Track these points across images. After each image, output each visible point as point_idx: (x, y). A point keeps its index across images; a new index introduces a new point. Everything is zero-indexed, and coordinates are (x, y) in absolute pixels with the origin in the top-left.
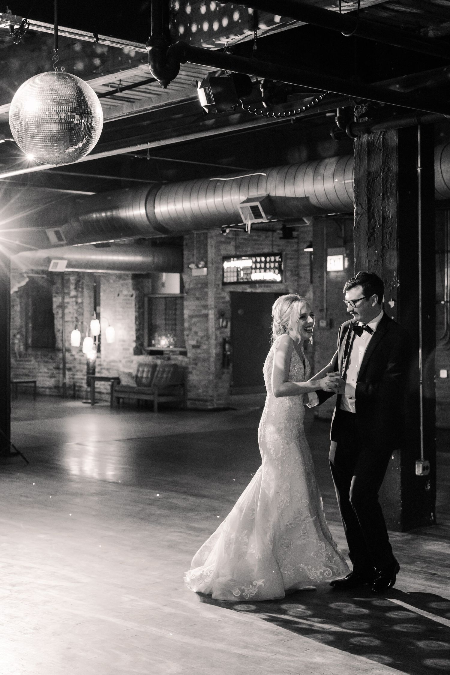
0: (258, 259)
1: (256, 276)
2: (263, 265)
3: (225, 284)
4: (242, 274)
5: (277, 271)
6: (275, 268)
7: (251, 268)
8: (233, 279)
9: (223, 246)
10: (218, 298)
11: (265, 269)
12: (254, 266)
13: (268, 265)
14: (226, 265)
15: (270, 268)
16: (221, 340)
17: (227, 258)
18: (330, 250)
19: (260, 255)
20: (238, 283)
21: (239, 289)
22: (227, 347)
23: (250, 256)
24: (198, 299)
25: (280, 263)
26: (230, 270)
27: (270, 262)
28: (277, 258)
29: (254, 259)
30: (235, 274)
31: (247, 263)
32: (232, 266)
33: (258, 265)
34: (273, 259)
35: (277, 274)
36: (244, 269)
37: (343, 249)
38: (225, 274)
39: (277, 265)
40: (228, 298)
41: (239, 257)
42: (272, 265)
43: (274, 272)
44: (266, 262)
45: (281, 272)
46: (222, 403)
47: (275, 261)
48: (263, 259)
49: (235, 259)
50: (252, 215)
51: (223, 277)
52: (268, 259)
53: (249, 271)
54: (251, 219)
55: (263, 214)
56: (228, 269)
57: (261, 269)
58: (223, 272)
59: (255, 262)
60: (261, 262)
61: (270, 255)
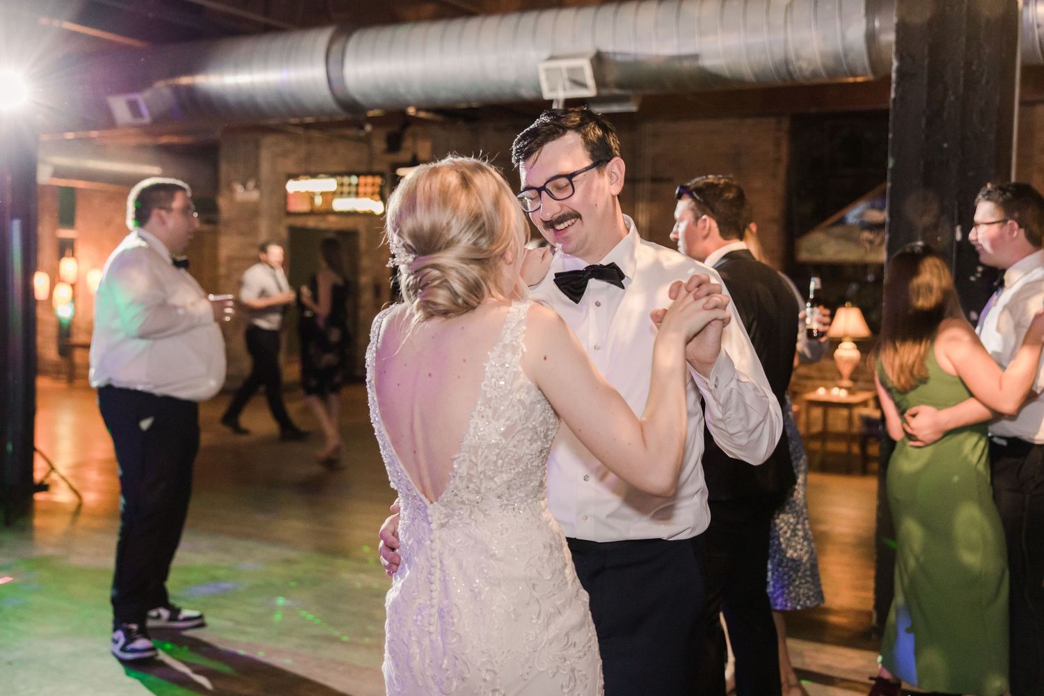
0: (346, 180)
1: (340, 205)
2: (353, 189)
3: (287, 214)
4: (318, 201)
5: (377, 197)
6: (373, 194)
7: (334, 194)
8: (303, 207)
9: (280, 160)
11: (357, 194)
12: (339, 190)
13: (361, 190)
14: (292, 186)
15: (365, 195)
17: (292, 175)
19: (349, 174)
20: (312, 213)
21: (299, 222)
23: (333, 175)
24: (242, 234)
25: (381, 187)
26: (297, 194)
27: (365, 185)
28: (378, 180)
29: (339, 178)
30: (307, 201)
31: (330, 184)
32: (303, 190)
33: (346, 189)
34: (369, 180)
35: (376, 203)
36: (323, 194)
38: (290, 201)
39: (377, 190)
40: (285, 234)
41: (314, 175)
42: (369, 190)
43: (373, 199)
44: (357, 185)
45: (383, 199)
47: (373, 185)
48: (354, 180)
49: (308, 177)
50: (568, 84)
51: (286, 203)
52: (363, 180)
53: (330, 197)
54: (565, 89)
55: (590, 81)
56: (295, 192)
57: (349, 193)
58: (285, 195)
59: (341, 185)
60: (350, 185)
61: (366, 174)
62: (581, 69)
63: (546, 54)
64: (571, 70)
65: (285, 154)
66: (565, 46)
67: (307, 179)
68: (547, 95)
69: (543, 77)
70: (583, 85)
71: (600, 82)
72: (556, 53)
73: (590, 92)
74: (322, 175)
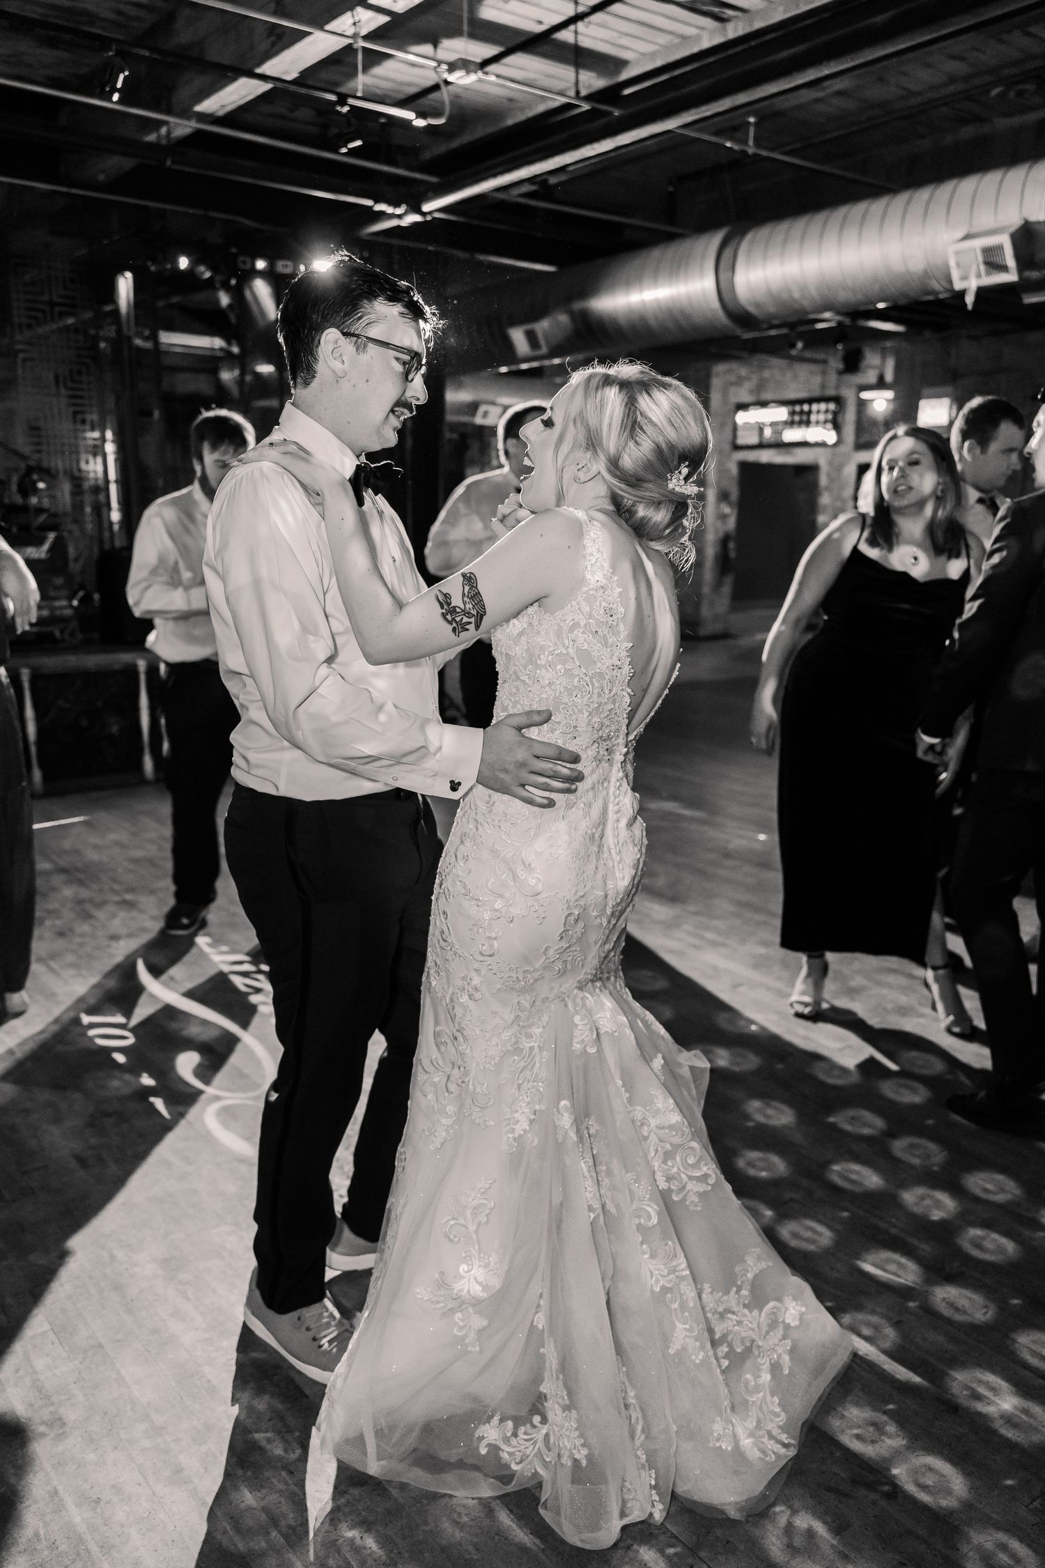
0: (797, 408)
1: (791, 435)
2: (805, 418)
3: (737, 448)
4: (768, 432)
5: (830, 426)
6: (826, 422)
7: (785, 423)
8: (754, 438)
9: (732, 390)
10: (721, 470)
11: (809, 423)
12: (790, 419)
13: (813, 418)
14: (742, 418)
15: (817, 422)
16: (721, 534)
17: (743, 407)
18: (925, 391)
19: (801, 401)
20: (761, 446)
21: (751, 456)
22: (732, 545)
23: (783, 404)
25: (835, 414)
26: (747, 426)
27: (818, 412)
28: (832, 406)
29: (790, 408)
30: (756, 433)
31: (781, 414)
32: (752, 421)
33: (797, 418)
34: (823, 406)
35: (829, 430)
36: (773, 424)
37: (949, 389)
38: (740, 433)
39: (830, 416)
40: (734, 470)
41: (764, 404)
42: (822, 417)
43: (825, 428)
44: (810, 413)
45: (837, 426)
46: (718, 627)
47: (827, 411)
48: (806, 407)
49: (757, 407)
50: (982, 268)
51: (735, 436)
52: (815, 407)
53: (780, 427)
54: (979, 276)
55: (1011, 262)
56: (744, 423)
57: (800, 423)
58: (735, 428)
59: (792, 413)
60: (802, 412)
61: (818, 400)
62: (999, 248)
63: (960, 234)
64: (987, 251)
65: (739, 382)
66: (985, 220)
67: (756, 409)
68: (958, 286)
69: (952, 263)
70: (1003, 268)
71: (1024, 262)
72: (974, 230)
73: (1011, 277)
74: (772, 404)
